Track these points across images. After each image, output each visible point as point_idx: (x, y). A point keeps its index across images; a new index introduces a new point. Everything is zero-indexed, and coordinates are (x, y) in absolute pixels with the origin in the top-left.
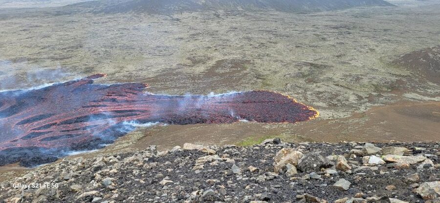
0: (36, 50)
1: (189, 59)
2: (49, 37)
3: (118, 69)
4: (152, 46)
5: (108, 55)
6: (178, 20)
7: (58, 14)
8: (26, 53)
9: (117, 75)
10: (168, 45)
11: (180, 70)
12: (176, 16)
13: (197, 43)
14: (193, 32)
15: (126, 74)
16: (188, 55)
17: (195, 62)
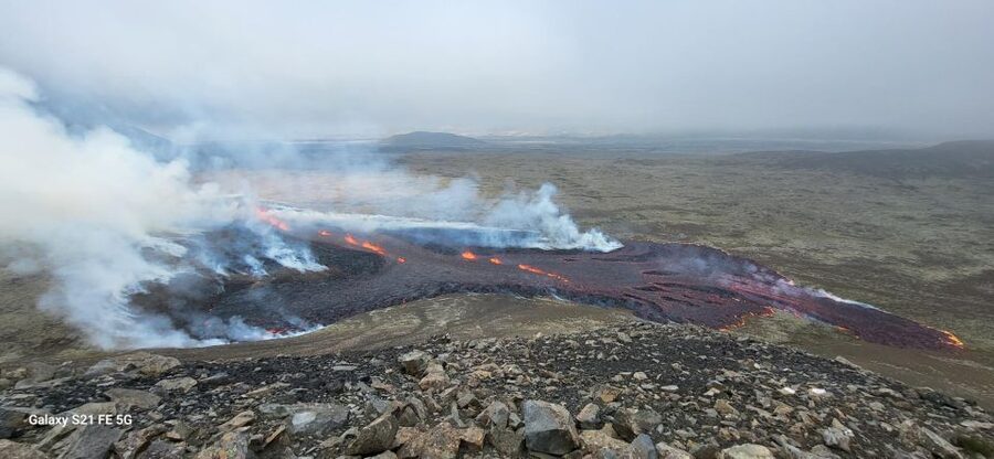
0: (684, 200)
1: (914, 252)
2: (702, 188)
3: (778, 242)
4: (846, 220)
5: (769, 221)
6: (912, 188)
7: (720, 163)
8: (673, 202)
9: (773, 249)
10: (878, 224)
11: (890, 267)
12: (909, 182)
13: (944, 231)
14: (941, 211)
15: (788, 250)
16: (917, 247)
17: (928, 260)
